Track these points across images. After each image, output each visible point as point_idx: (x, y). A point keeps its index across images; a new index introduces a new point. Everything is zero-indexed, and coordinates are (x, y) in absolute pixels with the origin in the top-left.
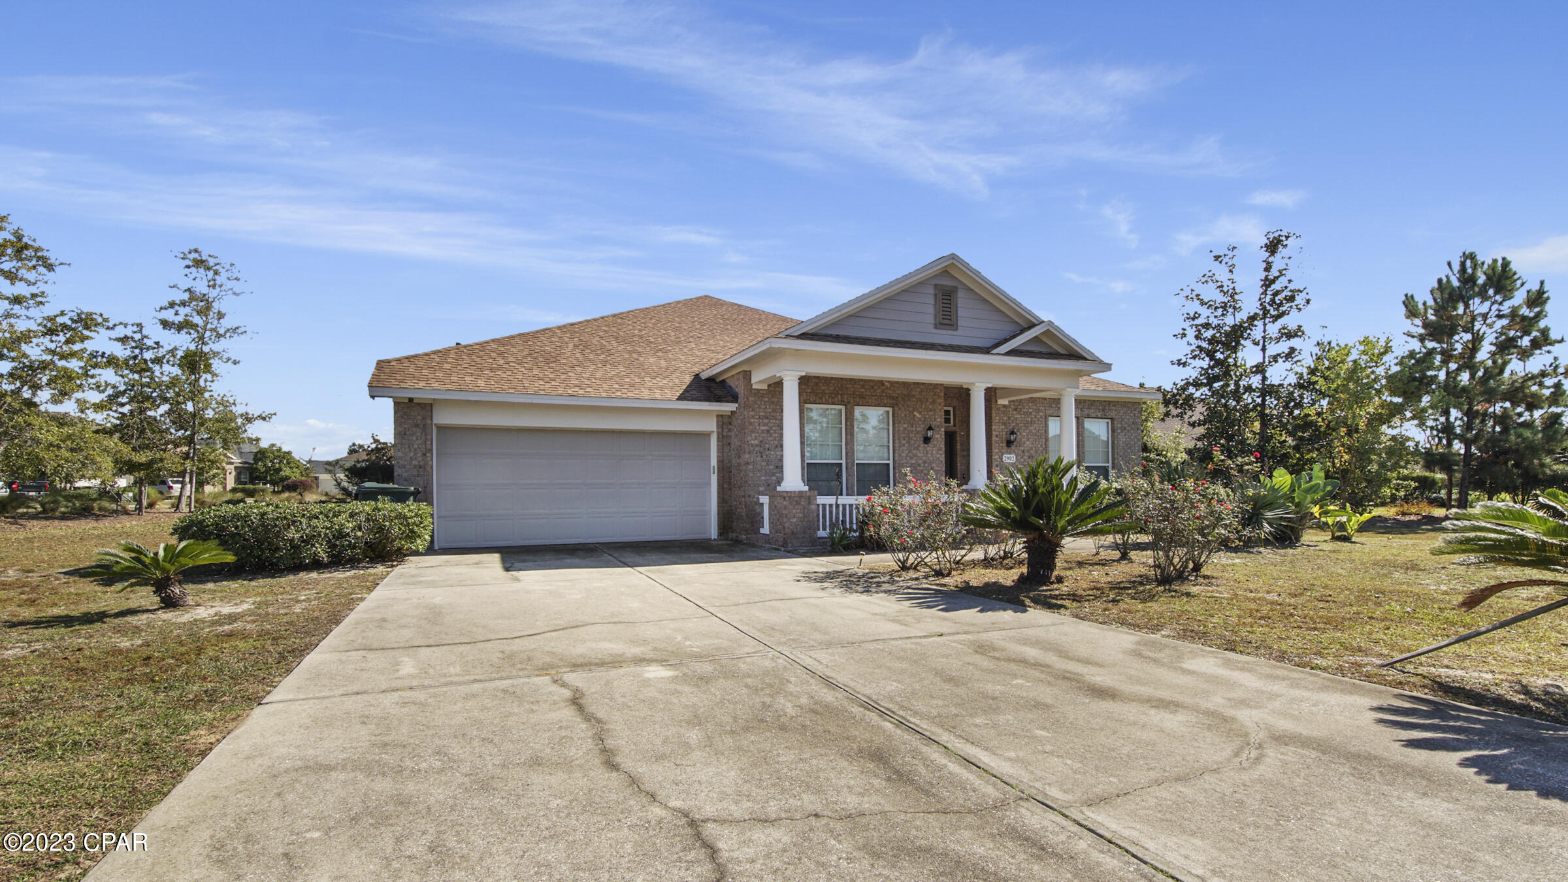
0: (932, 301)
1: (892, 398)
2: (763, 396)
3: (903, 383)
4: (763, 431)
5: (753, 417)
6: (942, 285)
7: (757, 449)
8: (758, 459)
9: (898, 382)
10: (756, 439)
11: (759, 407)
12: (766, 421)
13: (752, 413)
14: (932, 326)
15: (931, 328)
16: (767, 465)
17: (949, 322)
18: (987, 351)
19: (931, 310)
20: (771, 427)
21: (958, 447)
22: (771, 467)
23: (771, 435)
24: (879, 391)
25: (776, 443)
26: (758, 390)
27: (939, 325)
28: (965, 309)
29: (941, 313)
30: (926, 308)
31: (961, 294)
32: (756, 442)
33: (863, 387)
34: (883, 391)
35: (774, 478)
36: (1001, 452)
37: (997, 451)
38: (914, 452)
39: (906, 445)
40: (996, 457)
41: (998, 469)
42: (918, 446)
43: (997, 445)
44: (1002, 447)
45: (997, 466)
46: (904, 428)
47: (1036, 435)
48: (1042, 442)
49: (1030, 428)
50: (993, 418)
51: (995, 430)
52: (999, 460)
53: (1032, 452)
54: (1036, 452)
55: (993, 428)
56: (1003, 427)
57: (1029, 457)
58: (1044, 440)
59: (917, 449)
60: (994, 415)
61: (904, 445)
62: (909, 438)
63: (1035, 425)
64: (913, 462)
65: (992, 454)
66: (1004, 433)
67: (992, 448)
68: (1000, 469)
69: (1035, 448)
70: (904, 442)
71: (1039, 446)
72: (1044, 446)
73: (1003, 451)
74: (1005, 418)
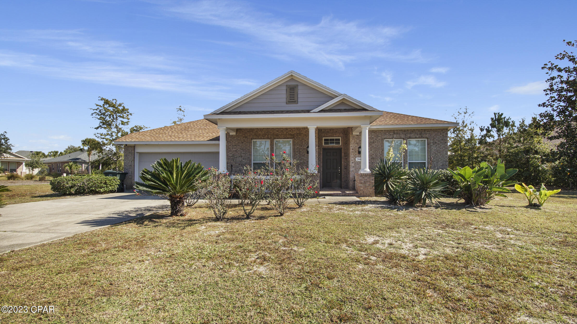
0: (285, 92)
1: (292, 135)
2: (234, 137)
3: (297, 128)
4: (234, 151)
5: (230, 145)
6: (290, 85)
7: (231, 158)
8: (232, 161)
9: (294, 128)
10: (231, 154)
11: (233, 142)
12: (235, 147)
13: (230, 144)
14: (286, 103)
15: (285, 104)
16: (236, 164)
17: (293, 101)
18: (308, 111)
19: (285, 96)
20: (237, 149)
21: (343, 155)
22: (237, 165)
23: (237, 152)
24: (285, 132)
25: (239, 155)
26: (232, 135)
27: (288, 102)
28: (301, 94)
29: (289, 97)
30: (283, 95)
31: (300, 87)
32: (231, 155)
33: (278, 131)
34: (287, 132)
35: (238, 169)
36: (355, 156)
37: (353, 156)
38: (302, 157)
39: (298, 155)
40: (352, 159)
41: (354, 164)
42: (304, 155)
43: (353, 153)
44: (356, 154)
45: (353, 163)
46: (297, 147)
47: (376, 148)
48: (380, 151)
49: (372, 145)
50: (351, 141)
51: (351, 147)
52: (354, 160)
53: (374, 156)
54: (376, 156)
55: (351, 145)
56: (357, 145)
57: (372, 159)
58: (381, 150)
59: (304, 156)
60: (351, 140)
61: (297, 155)
62: (300, 151)
63: (375, 144)
64: (302, 162)
65: (351, 157)
66: (357, 148)
67: (350, 154)
68: (355, 164)
69: (376, 154)
70: (297, 153)
71: (378, 153)
72: (381, 153)
73: (356, 156)
74: (358, 141)
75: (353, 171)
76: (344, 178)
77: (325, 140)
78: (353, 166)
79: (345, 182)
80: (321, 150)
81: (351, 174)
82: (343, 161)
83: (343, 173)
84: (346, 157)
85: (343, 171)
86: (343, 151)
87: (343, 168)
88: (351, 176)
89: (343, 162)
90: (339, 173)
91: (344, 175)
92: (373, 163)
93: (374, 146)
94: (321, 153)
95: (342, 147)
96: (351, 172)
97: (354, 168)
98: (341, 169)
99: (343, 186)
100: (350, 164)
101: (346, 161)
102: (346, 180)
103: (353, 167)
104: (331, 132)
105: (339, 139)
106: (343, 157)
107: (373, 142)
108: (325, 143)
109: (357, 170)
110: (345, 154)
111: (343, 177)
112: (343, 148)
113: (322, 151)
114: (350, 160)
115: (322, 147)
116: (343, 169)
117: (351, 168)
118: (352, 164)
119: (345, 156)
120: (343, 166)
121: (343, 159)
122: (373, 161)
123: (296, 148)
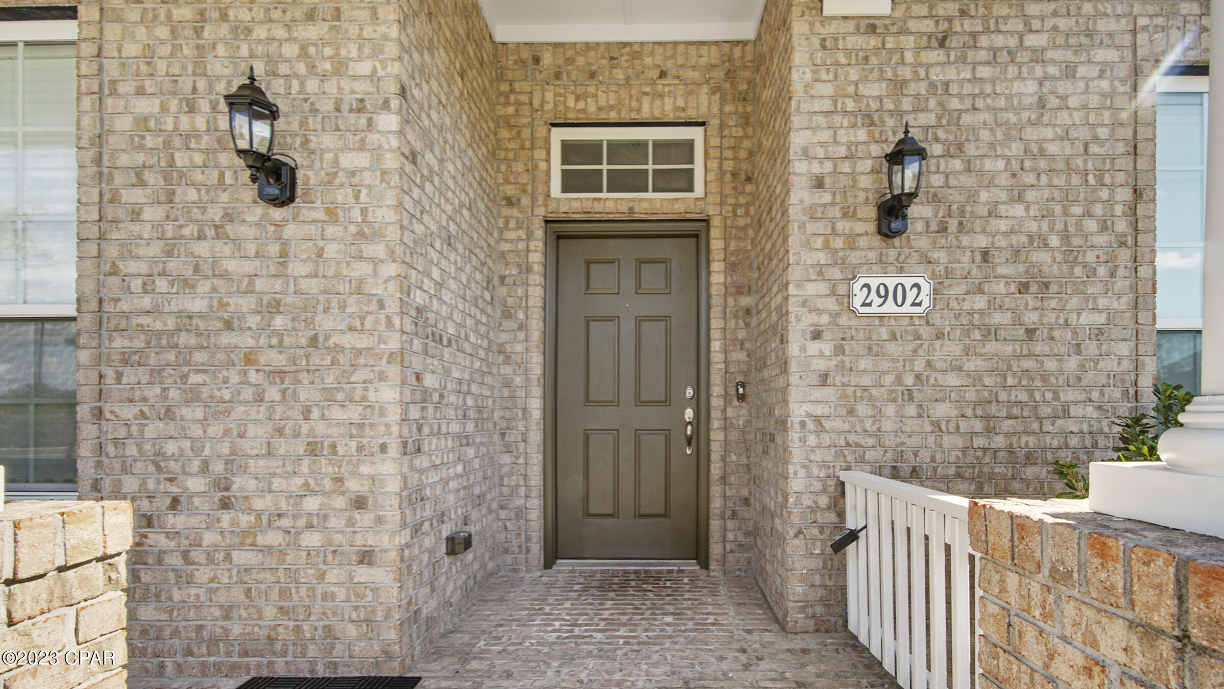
36: (843, 263)
37: (822, 257)
38: (202, 249)
39: (153, 214)
40: (811, 289)
41: (826, 347)
42: (229, 217)
43: (821, 227)
44: (851, 240)
45: (817, 335)
46: (142, 121)
47: (1070, 170)
48: (1109, 203)
49: (1030, 133)
50: (797, 88)
51: (806, 153)
52: (831, 304)
53: (1041, 257)
54: (1071, 255)
55: (798, 140)
56: (862, 135)
57: (1023, 288)
58: (1124, 195)
59: (219, 232)
60: (800, 77)
61: (136, 215)
62: (170, 171)
63: (1063, 117)
64: (198, 305)
65: (795, 274)
66: (866, 165)
67: (794, 241)
68: (839, 350)
69: (1066, 237)
70: (136, 196)
71: (1091, 225)
72: (1121, 226)
73: (855, 257)
74: (874, 89)
75: (821, 428)
76: (724, 479)
77: (570, 150)
78: (820, 365)
79: (734, 515)
80: (530, 236)
81: (797, 455)
82: (715, 334)
83: (717, 436)
84: (746, 301)
85: (715, 424)
86: (717, 245)
87: (717, 390)
88: (796, 484)
89: (716, 346)
90: (689, 441)
91: (723, 459)
92: (1031, 333)
93: (1052, 148)
94: (536, 258)
95: (711, 210)
96: (794, 435)
97: (828, 393)
98: (701, 403)
99: (716, 550)
100: (793, 349)
101: (741, 335)
102: (746, 502)
103: (824, 379)
104: (619, 74)
105: (689, 145)
106: (716, 300)
107: (1041, 104)
108: (571, 183)
109: (863, 409)
110: (731, 268)
111: (716, 470)
112: (716, 222)
113: (538, 244)
114: (793, 308)
115: (541, 211)
116: (716, 402)
117: (793, 395)
118: (814, 347)
119: (740, 291)
120: (716, 378)
121: (716, 312)
122: (1031, 318)
123: (124, 123)
